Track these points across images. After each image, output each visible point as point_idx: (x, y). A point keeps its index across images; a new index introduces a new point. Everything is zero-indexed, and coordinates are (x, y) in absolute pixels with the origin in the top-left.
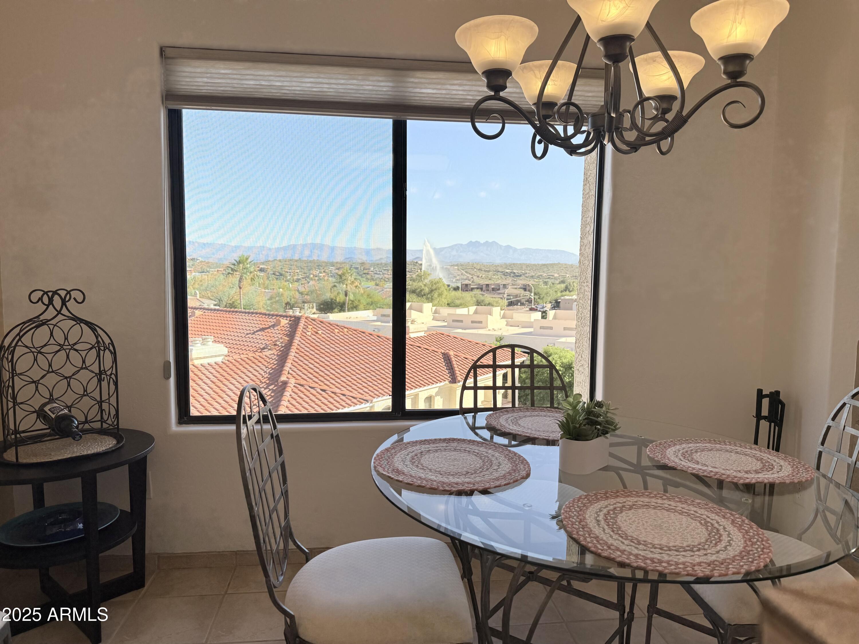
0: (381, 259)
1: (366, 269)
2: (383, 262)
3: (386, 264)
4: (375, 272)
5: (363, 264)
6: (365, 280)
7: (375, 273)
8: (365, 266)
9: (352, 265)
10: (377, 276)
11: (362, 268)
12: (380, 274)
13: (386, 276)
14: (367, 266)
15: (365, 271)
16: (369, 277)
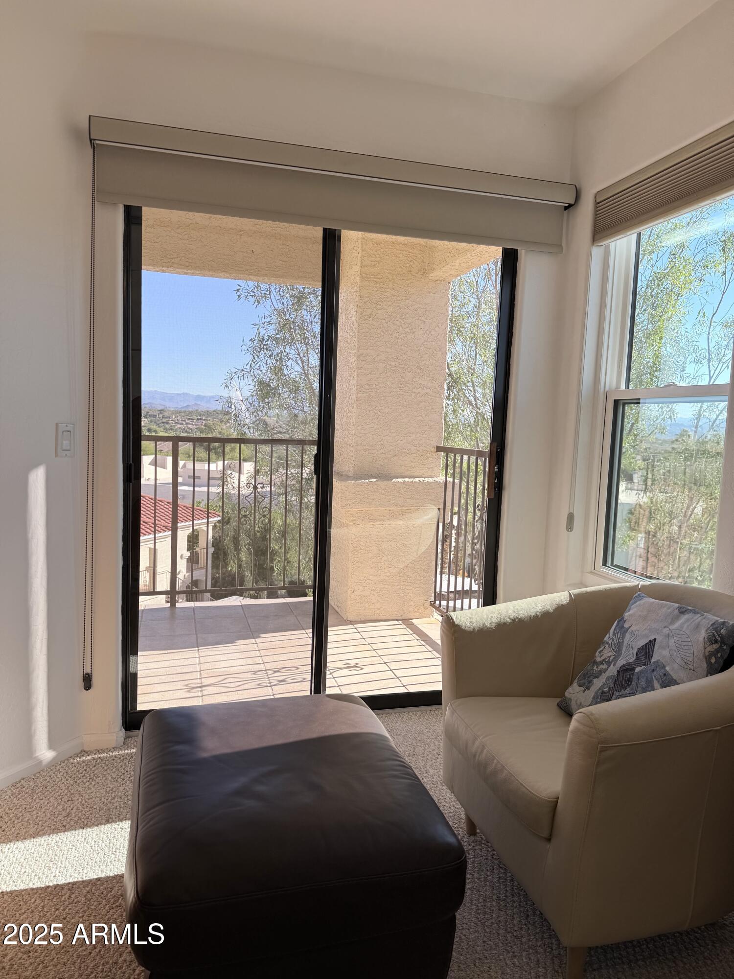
0: (188, 406)
1: (167, 418)
2: (190, 410)
3: (190, 413)
4: (177, 421)
5: (161, 411)
6: (162, 430)
7: (176, 423)
8: (165, 414)
9: (148, 412)
10: (178, 426)
11: (161, 416)
12: (182, 424)
13: (190, 426)
14: (166, 414)
15: (164, 420)
16: (168, 426)
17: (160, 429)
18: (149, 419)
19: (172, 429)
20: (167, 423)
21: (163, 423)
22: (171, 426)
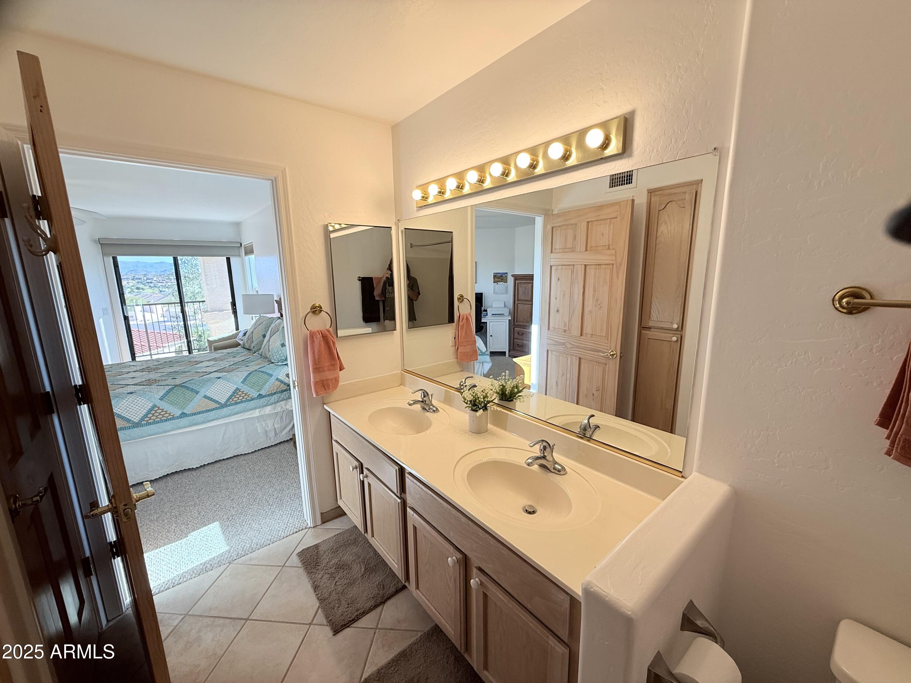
17: (146, 287)
18: (136, 281)
19: (156, 287)
20: (151, 283)
21: (148, 283)
22: (155, 284)
